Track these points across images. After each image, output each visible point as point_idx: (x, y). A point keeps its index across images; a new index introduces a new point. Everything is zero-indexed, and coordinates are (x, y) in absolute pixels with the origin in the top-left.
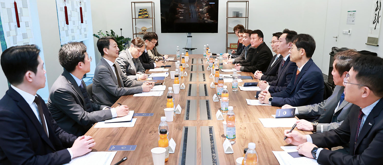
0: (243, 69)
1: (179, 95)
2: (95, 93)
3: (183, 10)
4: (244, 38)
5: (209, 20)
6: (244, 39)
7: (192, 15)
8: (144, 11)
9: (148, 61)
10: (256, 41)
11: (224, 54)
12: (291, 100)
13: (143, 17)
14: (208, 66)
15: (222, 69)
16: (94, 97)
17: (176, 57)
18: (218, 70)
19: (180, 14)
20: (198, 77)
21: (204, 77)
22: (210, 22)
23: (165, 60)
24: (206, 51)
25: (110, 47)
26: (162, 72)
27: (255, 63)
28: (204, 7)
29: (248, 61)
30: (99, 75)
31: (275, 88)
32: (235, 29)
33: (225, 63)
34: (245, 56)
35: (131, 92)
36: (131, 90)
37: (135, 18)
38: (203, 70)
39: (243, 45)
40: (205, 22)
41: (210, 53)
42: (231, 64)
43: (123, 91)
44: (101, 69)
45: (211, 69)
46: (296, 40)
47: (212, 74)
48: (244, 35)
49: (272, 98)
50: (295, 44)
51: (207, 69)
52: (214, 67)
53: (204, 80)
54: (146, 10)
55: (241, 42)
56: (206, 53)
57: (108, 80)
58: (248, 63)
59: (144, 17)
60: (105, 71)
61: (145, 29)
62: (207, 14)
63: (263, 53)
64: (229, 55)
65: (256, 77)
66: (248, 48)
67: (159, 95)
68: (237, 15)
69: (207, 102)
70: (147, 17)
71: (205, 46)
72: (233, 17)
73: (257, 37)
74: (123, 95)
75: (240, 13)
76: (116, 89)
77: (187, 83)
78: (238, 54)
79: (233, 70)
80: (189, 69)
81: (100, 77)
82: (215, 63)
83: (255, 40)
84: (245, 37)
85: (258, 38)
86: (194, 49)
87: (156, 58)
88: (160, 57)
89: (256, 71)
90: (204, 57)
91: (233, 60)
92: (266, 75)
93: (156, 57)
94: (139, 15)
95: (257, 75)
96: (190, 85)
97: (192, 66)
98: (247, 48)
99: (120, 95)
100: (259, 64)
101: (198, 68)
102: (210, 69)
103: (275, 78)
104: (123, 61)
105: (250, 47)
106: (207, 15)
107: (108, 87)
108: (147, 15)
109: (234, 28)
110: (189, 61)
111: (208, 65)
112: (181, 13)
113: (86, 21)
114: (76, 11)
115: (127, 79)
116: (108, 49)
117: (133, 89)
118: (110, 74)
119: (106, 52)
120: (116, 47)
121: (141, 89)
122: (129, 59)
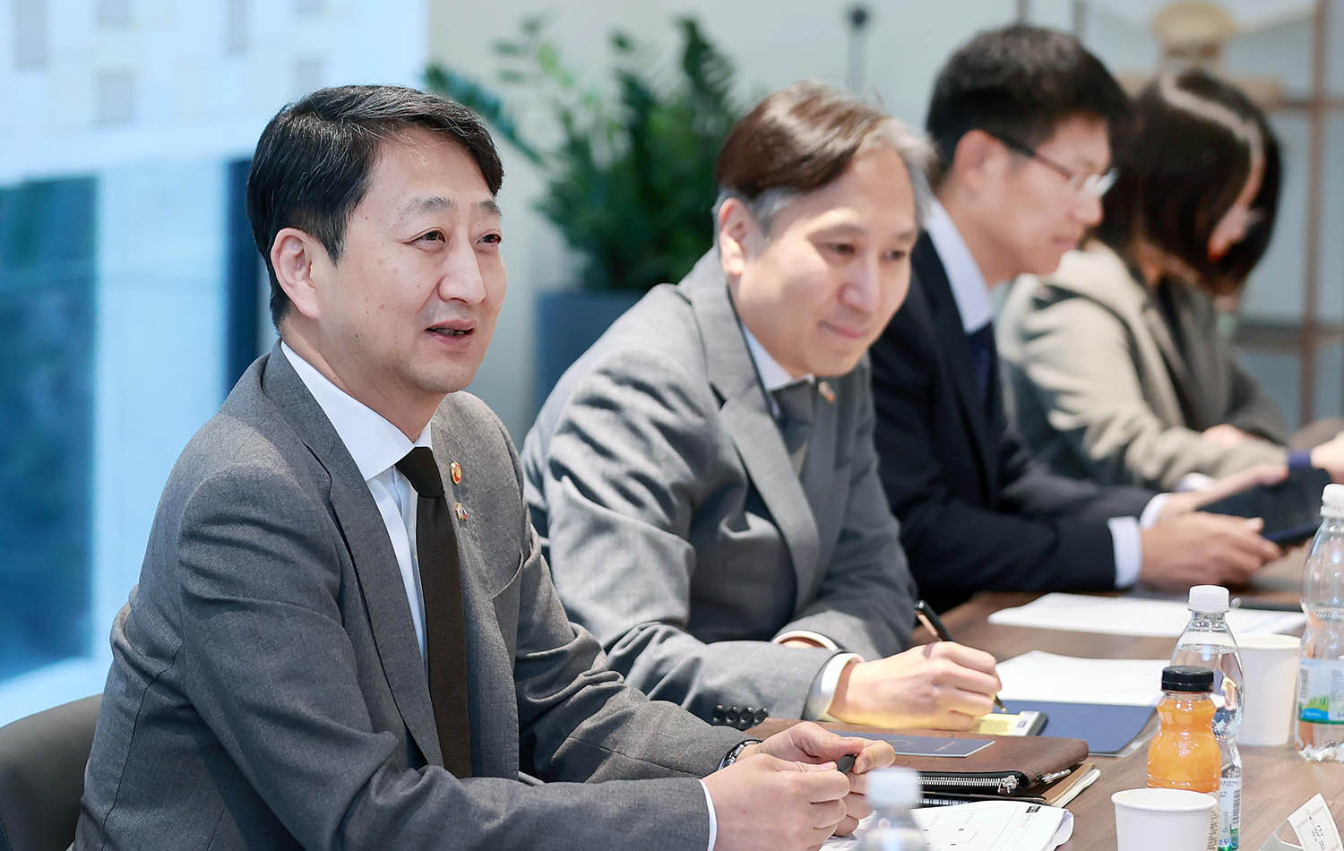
25: (360, 226)
115: (574, 684)
116: (333, 250)
117: (582, 813)
118: (321, 575)
119: (303, 284)
120: (437, 243)
121: (690, 817)
122: (721, 400)
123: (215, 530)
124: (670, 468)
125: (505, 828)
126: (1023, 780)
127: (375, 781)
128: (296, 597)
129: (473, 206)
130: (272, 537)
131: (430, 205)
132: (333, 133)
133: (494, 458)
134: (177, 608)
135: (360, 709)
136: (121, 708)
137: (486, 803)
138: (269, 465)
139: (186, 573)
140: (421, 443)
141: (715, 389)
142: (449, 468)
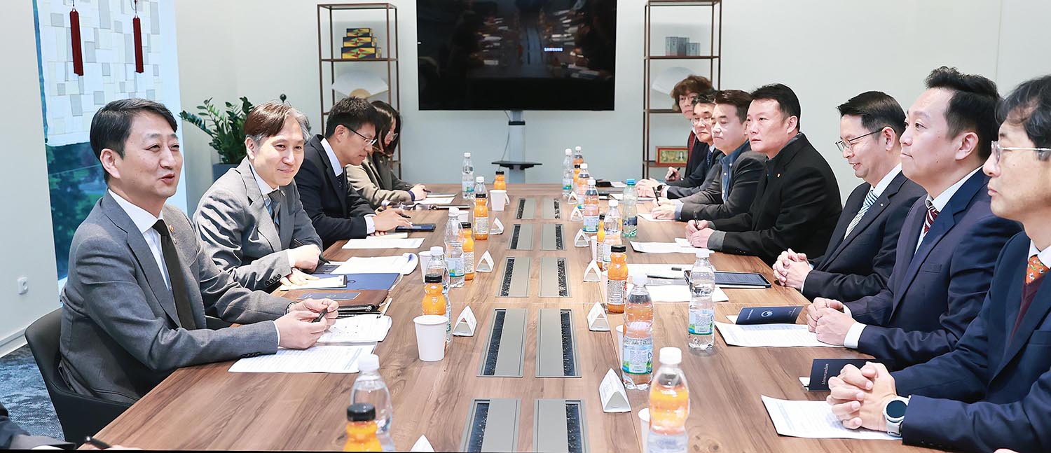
0: (721, 245)
1: (443, 368)
2: (71, 350)
3: (499, 38)
4: (717, 123)
5: (586, 71)
6: (717, 127)
7: (529, 54)
8: (359, 35)
9: (344, 206)
11: (640, 182)
12: (1011, 419)
13: (358, 54)
14: (581, 231)
15: (636, 239)
16: (68, 368)
17: (461, 193)
18: (622, 250)
19: (488, 49)
20: (538, 277)
21: (564, 278)
22: (588, 76)
23: (415, 203)
24: (573, 170)
26: (396, 252)
27: (769, 220)
28: (567, 28)
29: (736, 210)
30: (79, 273)
31: (891, 336)
32: (679, 93)
33: (646, 217)
34: (723, 192)
35: (224, 351)
36: (223, 343)
37: (332, 61)
38: (559, 243)
39: (711, 149)
40: (570, 76)
41: (587, 177)
42: (669, 220)
43: (186, 345)
44: (89, 242)
45: (590, 242)
46: (1026, 106)
47: (594, 265)
48: (718, 110)
49: (906, 401)
50: (1021, 127)
51: (574, 240)
52: (602, 232)
53: (562, 289)
54: (367, 31)
55: (703, 138)
56: (571, 178)
57: (120, 293)
58: (737, 219)
59: (360, 56)
60: (107, 254)
62: (578, 50)
63: (802, 179)
64: (660, 188)
65: (784, 279)
66: (734, 160)
67: (349, 365)
68: (682, 50)
69: (572, 411)
70: (371, 57)
71: (568, 151)
72: (669, 55)
73: (775, 114)
74: (184, 362)
75: (690, 42)
76: (152, 335)
77: (485, 305)
78: (691, 183)
79: (682, 246)
80: (503, 241)
81: (87, 281)
82: (606, 219)
84: (723, 120)
86: (531, 165)
87: (385, 195)
88: (399, 193)
89: (784, 253)
90: (565, 194)
91: (677, 205)
92: (824, 270)
93: (384, 192)
94: (344, 50)
95: (785, 271)
96: (501, 315)
97: (517, 228)
98: (731, 159)
99: (171, 364)
100: (786, 222)
101: (537, 237)
102: (587, 239)
103: (867, 282)
105: (745, 155)
106: (577, 54)
108: (371, 51)
109: (676, 89)
110: (507, 208)
111: (579, 226)
112: (488, 46)
113: (156, 66)
114: (119, 31)
115: (224, 287)
116: (122, 155)
117: (234, 338)
118: (127, 269)
119: (113, 167)
120: (157, 149)
121: (271, 334)
122: (251, 201)
123: (87, 261)
124: (232, 226)
125: (208, 346)
126: (373, 307)
127: (160, 335)
128: (120, 279)
129: (168, 136)
130: (106, 259)
131: (153, 136)
132: (117, 115)
133: (182, 222)
134: (80, 288)
135: (150, 312)
136: (67, 318)
137: (200, 339)
138: (101, 235)
139: (80, 276)
140: (159, 219)
141: (249, 199)
142: (169, 227)
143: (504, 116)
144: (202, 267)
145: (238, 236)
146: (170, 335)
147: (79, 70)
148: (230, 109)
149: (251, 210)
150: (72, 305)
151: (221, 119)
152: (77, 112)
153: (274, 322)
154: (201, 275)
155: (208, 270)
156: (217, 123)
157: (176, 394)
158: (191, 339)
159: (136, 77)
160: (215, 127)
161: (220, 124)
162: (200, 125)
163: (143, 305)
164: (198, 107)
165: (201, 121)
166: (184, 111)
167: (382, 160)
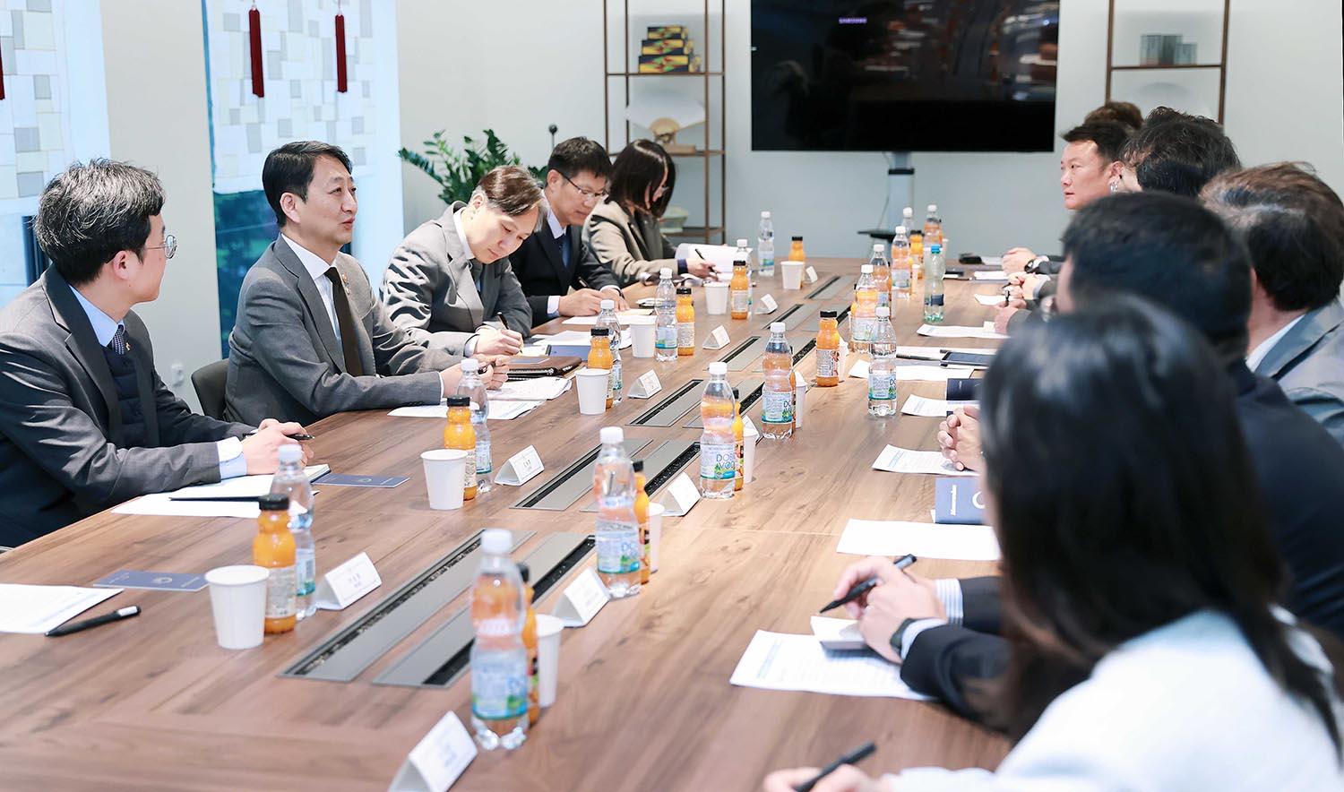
2: (236, 396)
8: (666, 36)
10: (1088, 180)
13: (663, 66)
16: (232, 415)
25: (313, 189)
30: (248, 315)
35: (386, 397)
36: (385, 389)
37: (627, 75)
43: (348, 389)
44: (258, 284)
54: (678, 30)
57: (286, 335)
59: (665, 69)
61: (669, 130)
67: (506, 415)
68: (1167, 54)
70: (682, 70)
72: (1144, 63)
73: (1091, 160)
74: (345, 406)
75: (1183, 42)
76: (315, 377)
81: (255, 322)
83: (1083, 171)
85: (1097, 162)
94: (644, 59)
96: (691, 385)
97: (798, 308)
99: (333, 407)
104: (418, 266)
107: (283, 367)
108: (682, 60)
113: (366, 85)
114: (314, 34)
115: (398, 344)
116: (304, 199)
117: (395, 385)
118: (295, 312)
119: (293, 212)
120: (339, 192)
121: (434, 384)
122: (450, 259)
123: (256, 302)
125: (370, 391)
126: (555, 370)
127: (323, 378)
128: (287, 321)
129: (348, 179)
130: (275, 301)
132: (298, 158)
133: (357, 273)
134: (248, 330)
135: (315, 356)
136: (234, 363)
137: (363, 384)
138: (272, 277)
139: (249, 318)
140: (332, 266)
141: (449, 256)
142: (342, 276)
143: (880, 161)
144: (376, 322)
145: (428, 295)
146: (335, 378)
147: (258, 89)
148: (470, 147)
149: (447, 268)
150: (239, 348)
151: (456, 160)
152: (254, 147)
153: (440, 374)
154: (375, 330)
155: (383, 326)
156: (449, 167)
157: (332, 428)
158: (353, 384)
159: (336, 98)
160: (447, 173)
161: (454, 169)
162: (426, 168)
163: (309, 349)
164: (425, 143)
165: (427, 164)
166: (404, 149)
167: (648, 220)
